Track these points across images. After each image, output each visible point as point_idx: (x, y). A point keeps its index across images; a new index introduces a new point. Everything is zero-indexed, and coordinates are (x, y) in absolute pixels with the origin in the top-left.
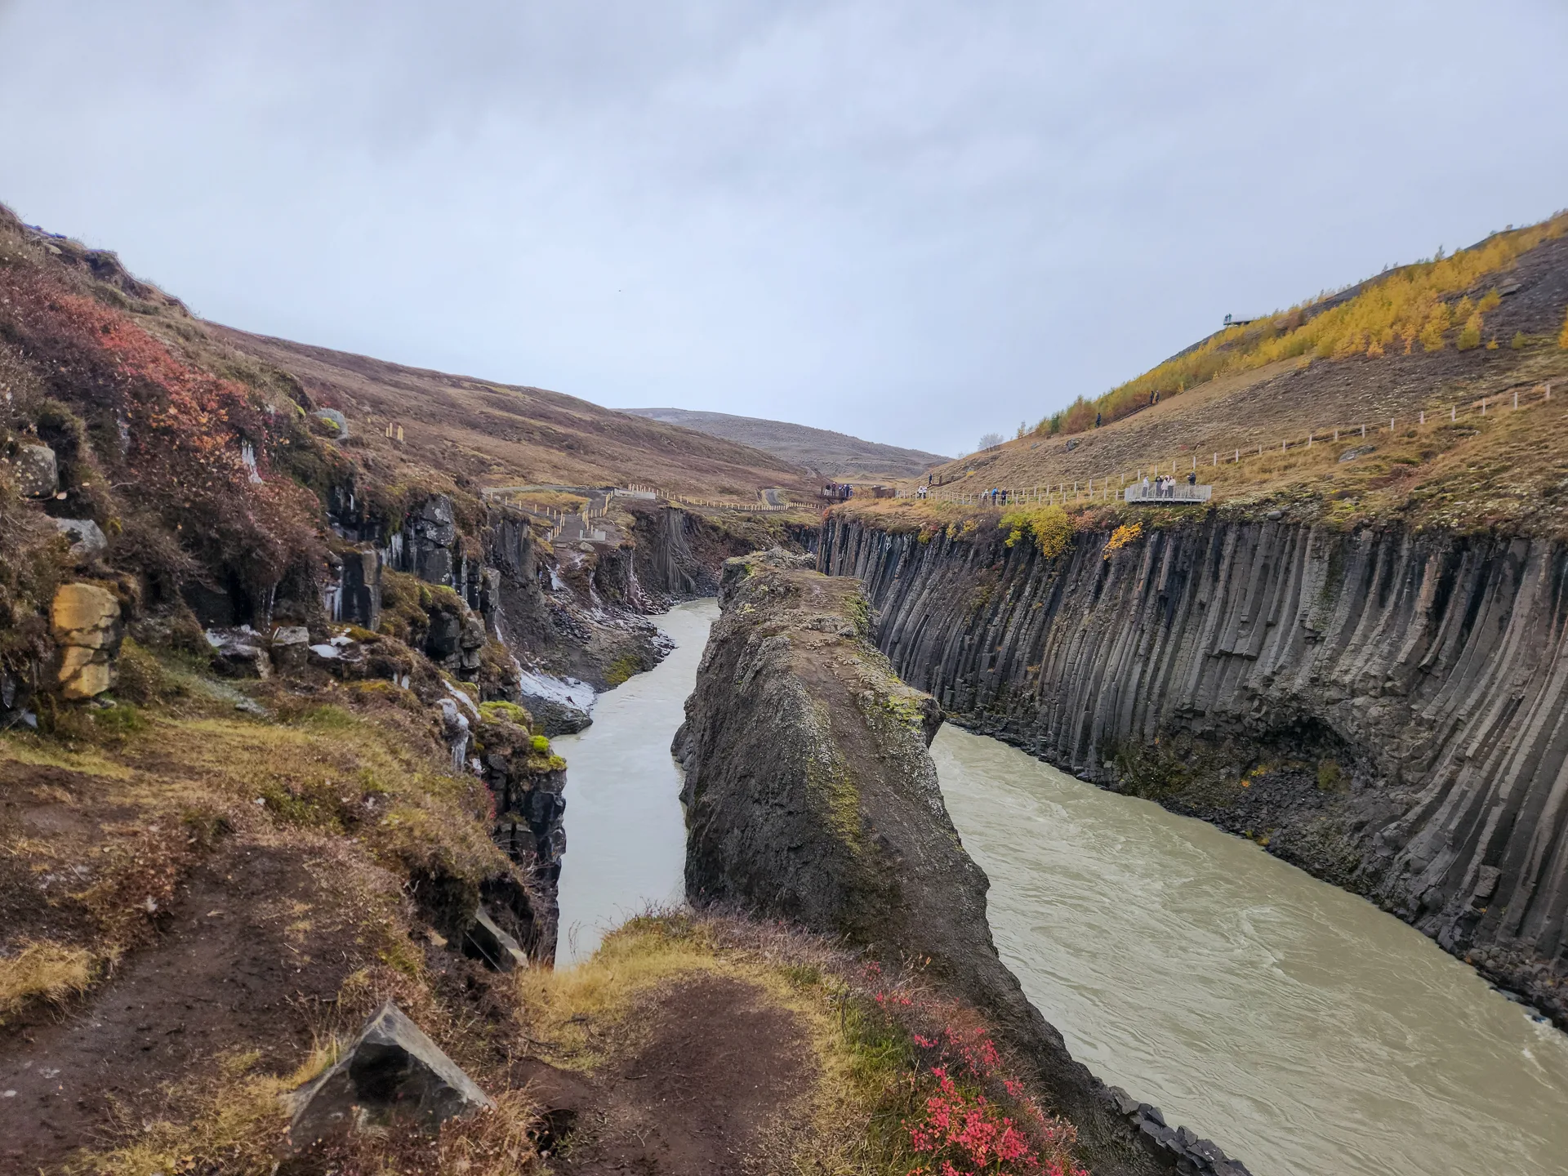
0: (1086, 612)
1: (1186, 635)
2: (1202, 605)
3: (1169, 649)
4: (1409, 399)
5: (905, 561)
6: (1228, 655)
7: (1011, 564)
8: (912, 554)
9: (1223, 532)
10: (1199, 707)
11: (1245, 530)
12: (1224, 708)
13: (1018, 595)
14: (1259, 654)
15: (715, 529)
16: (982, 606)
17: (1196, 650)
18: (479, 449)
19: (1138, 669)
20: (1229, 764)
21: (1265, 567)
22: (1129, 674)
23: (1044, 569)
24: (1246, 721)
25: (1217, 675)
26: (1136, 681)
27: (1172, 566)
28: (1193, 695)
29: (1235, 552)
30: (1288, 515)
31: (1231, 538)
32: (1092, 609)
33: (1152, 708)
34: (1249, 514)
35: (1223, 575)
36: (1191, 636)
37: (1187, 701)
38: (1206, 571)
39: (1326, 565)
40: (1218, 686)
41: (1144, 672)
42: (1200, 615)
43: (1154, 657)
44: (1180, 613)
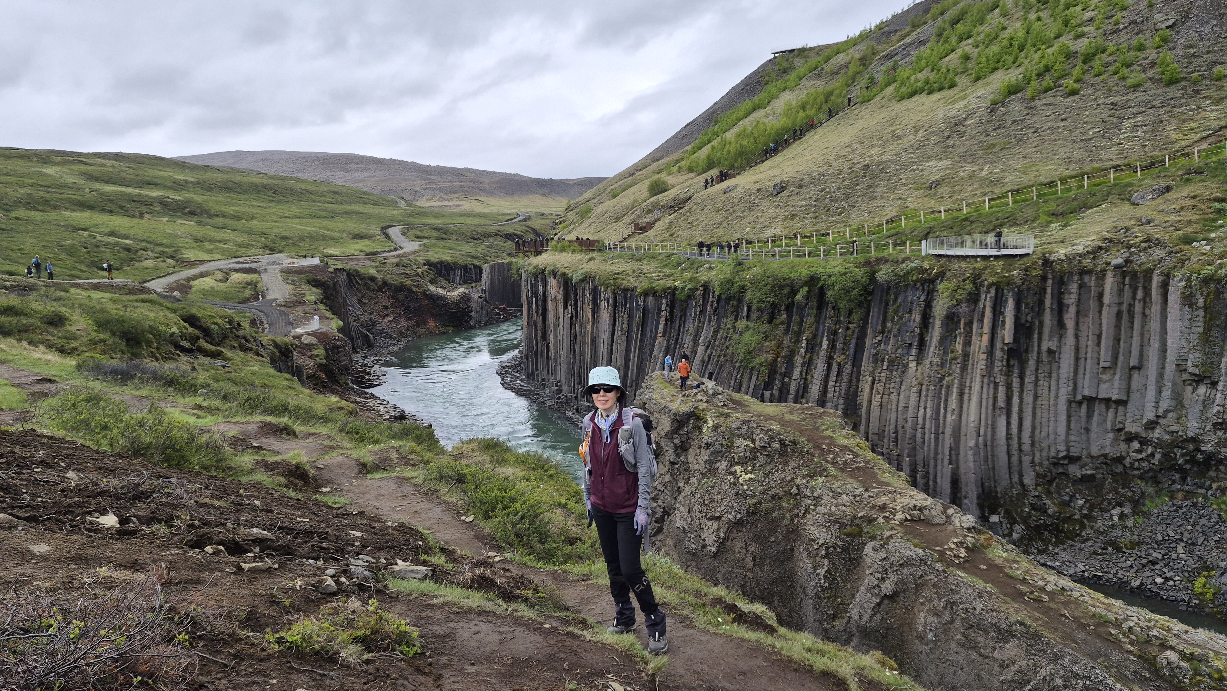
1: (1041, 383)
2: (1050, 352)
6: (1091, 401)
9: (1061, 282)
10: (1074, 452)
11: (1086, 278)
12: (1103, 452)
14: (1128, 396)
17: (1057, 397)
19: (1002, 422)
22: (994, 428)
24: (1127, 462)
25: (1084, 419)
26: (1004, 433)
27: (1017, 318)
28: (1067, 442)
29: (1079, 299)
30: (1131, 262)
31: (1074, 287)
33: (1026, 459)
34: (1087, 262)
35: (1070, 324)
36: (1046, 384)
37: (1062, 447)
38: (1048, 319)
40: (1087, 430)
41: (1008, 424)
42: (1050, 363)
43: (1015, 408)
44: (1032, 363)
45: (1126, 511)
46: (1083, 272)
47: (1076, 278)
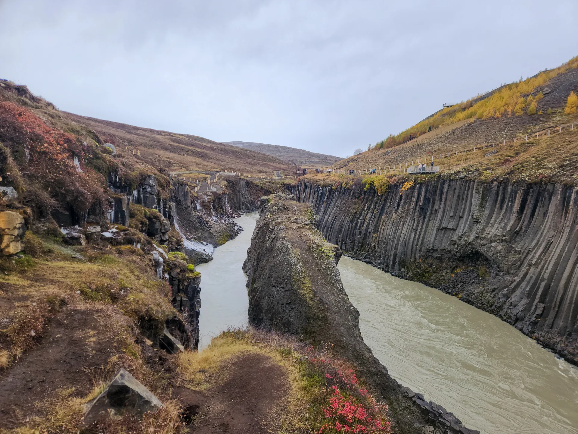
0: (394, 214)
1: (430, 222)
2: (436, 210)
3: (424, 227)
4: (510, 133)
5: (328, 197)
6: (446, 229)
7: (366, 197)
8: (330, 194)
9: (443, 184)
10: (435, 248)
11: (451, 182)
12: (444, 248)
13: (369, 208)
14: (457, 228)
15: (257, 186)
16: (356, 213)
17: (434, 227)
18: (168, 158)
19: (413, 234)
20: (447, 268)
21: (459, 196)
22: (410, 236)
23: (378, 199)
24: (452, 253)
25: (442, 236)
26: (412, 239)
27: (425, 196)
28: (433, 243)
29: (448, 191)
30: (467, 177)
31: (446, 185)
32: (396, 213)
33: (418, 248)
34: (453, 177)
35: (443, 200)
36: (432, 222)
37: (431, 245)
38: (437, 197)
39: (481, 195)
40: (442, 240)
41: (415, 235)
42: (435, 214)
43: (419, 230)
44: (428, 213)
45: (448, 271)
46: (451, 180)
47: (447, 182)
